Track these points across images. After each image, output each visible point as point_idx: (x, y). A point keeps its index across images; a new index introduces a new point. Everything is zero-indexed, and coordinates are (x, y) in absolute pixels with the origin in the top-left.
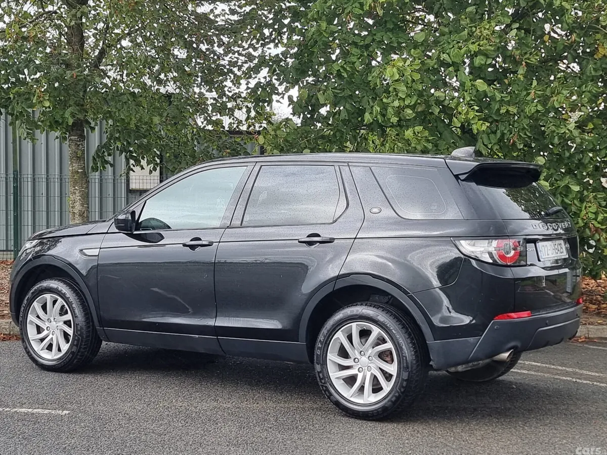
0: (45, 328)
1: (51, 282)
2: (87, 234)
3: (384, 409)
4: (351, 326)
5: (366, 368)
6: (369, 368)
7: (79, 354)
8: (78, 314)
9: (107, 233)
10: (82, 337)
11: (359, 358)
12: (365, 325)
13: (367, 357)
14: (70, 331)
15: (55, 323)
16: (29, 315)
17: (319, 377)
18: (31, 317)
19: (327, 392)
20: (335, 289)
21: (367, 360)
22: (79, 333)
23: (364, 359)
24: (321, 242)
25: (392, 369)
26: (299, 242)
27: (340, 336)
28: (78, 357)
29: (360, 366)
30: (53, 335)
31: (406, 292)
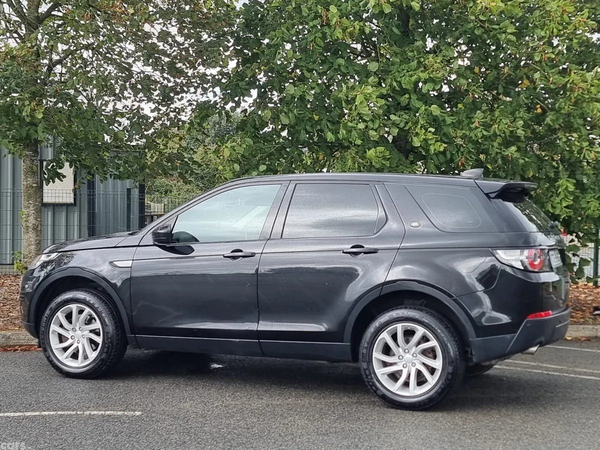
0: (69, 337)
1: (77, 292)
2: (115, 247)
3: (430, 399)
4: (397, 327)
5: (410, 364)
6: (414, 364)
7: (109, 361)
8: (108, 323)
9: (138, 246)
10: (113, 345)
11: (404, 355)
12: (409, 326)
13: (411, 354)
14: (99, 340)
15: (80, 332)
16: (52, 325)
17: (365, 373)
18: (54, 327)
19: (373, 387)
20: (382, 294)
21: (411, 357)
22: (109, 340)
23: (408, 356)
24: (365, 253)
25: (438, 364)
26: (343, 252)
27: (385, 336)
28: (108, 363)
29: (404, 363)
30: (78, 343)
31: (450, 296)
